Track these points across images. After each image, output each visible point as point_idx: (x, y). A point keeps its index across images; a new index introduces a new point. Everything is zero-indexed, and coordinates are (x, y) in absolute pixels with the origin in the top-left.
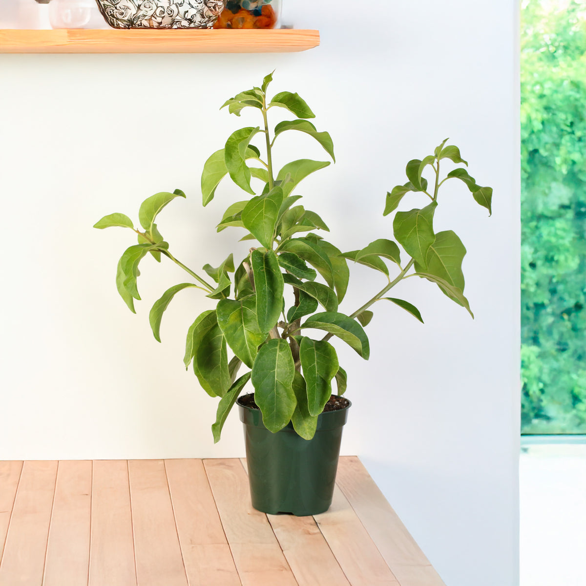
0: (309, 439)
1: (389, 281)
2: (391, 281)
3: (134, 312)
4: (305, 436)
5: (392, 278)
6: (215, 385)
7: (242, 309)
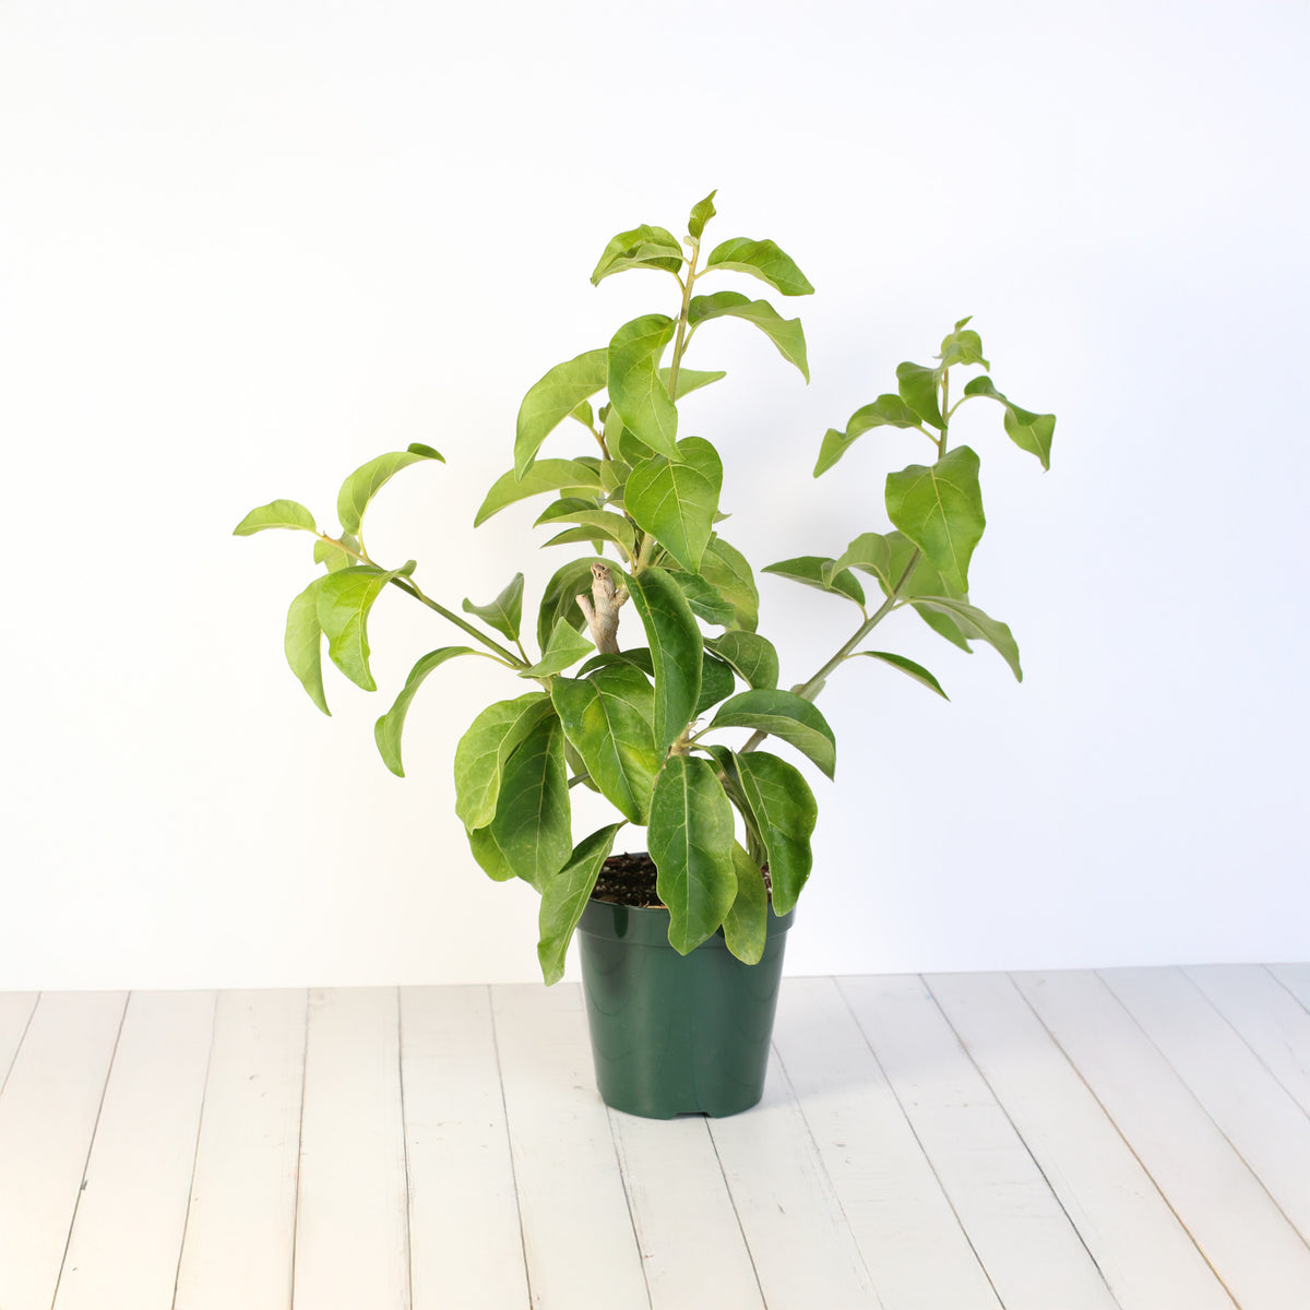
0: (754, 963)
1: (866, 617)
2: (869, 617)
3: (328, 713)
4: (745, 957)
5: (871, 611)
6: (520, 859)
7: (601, 699)
